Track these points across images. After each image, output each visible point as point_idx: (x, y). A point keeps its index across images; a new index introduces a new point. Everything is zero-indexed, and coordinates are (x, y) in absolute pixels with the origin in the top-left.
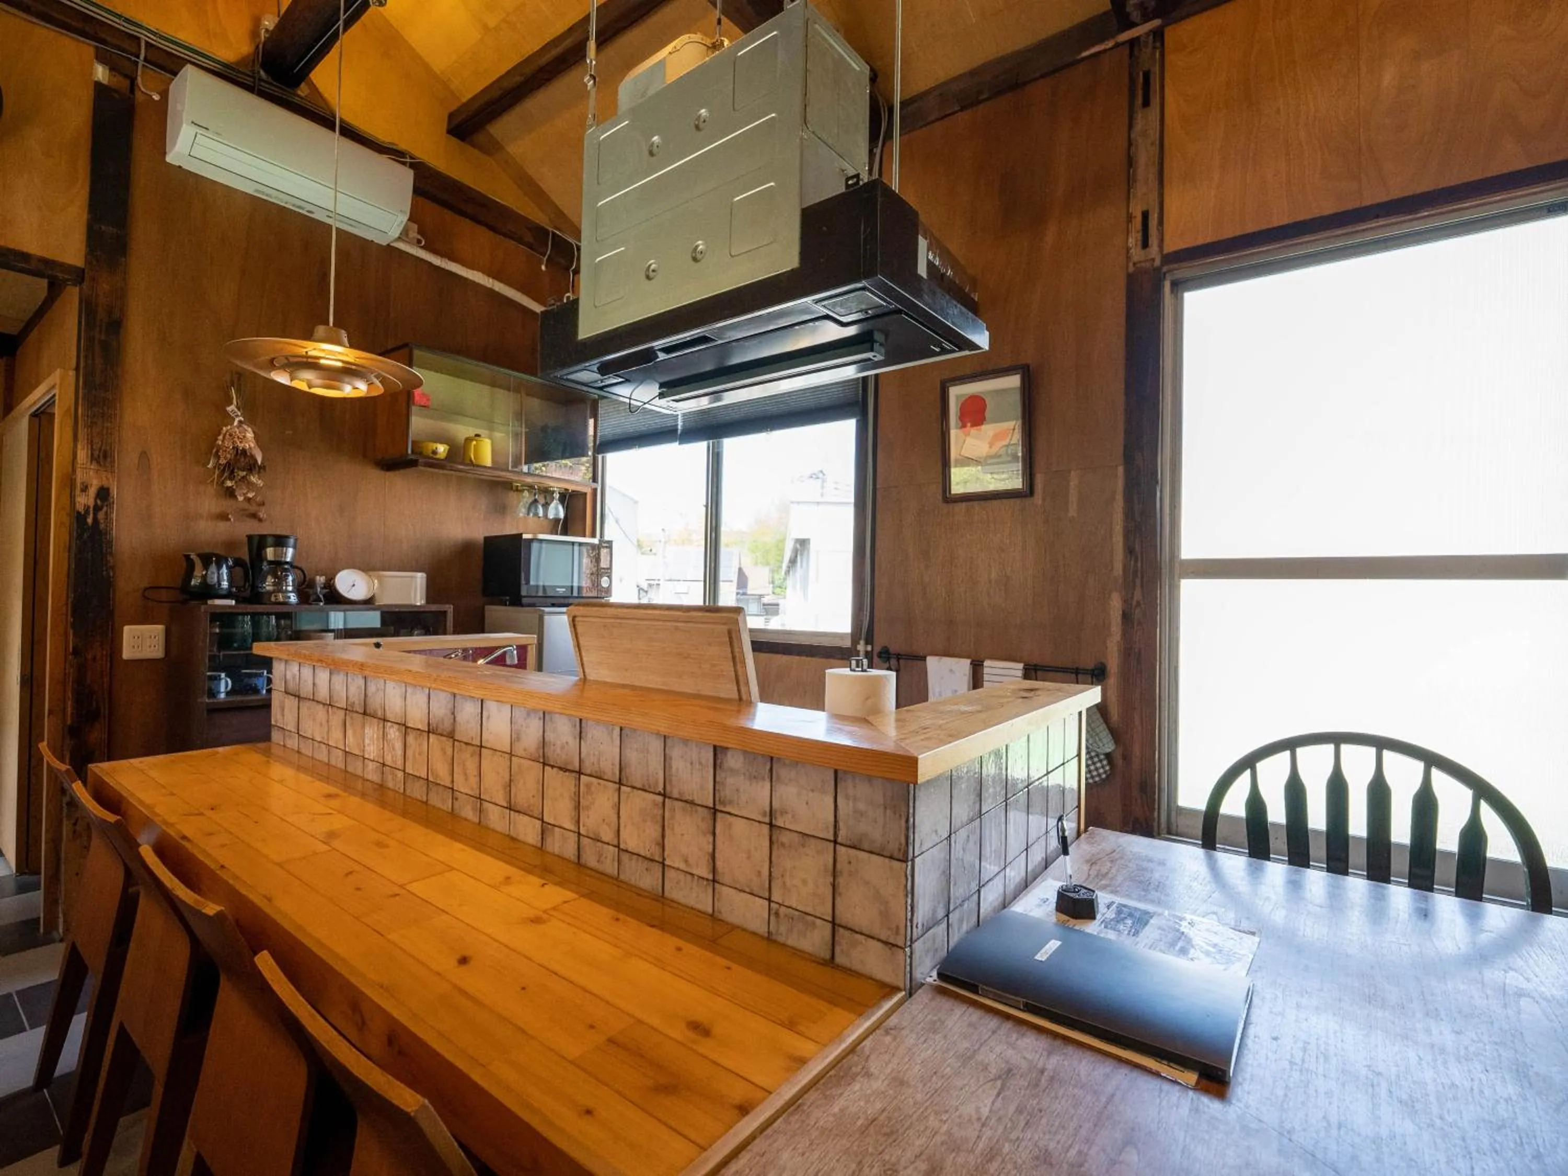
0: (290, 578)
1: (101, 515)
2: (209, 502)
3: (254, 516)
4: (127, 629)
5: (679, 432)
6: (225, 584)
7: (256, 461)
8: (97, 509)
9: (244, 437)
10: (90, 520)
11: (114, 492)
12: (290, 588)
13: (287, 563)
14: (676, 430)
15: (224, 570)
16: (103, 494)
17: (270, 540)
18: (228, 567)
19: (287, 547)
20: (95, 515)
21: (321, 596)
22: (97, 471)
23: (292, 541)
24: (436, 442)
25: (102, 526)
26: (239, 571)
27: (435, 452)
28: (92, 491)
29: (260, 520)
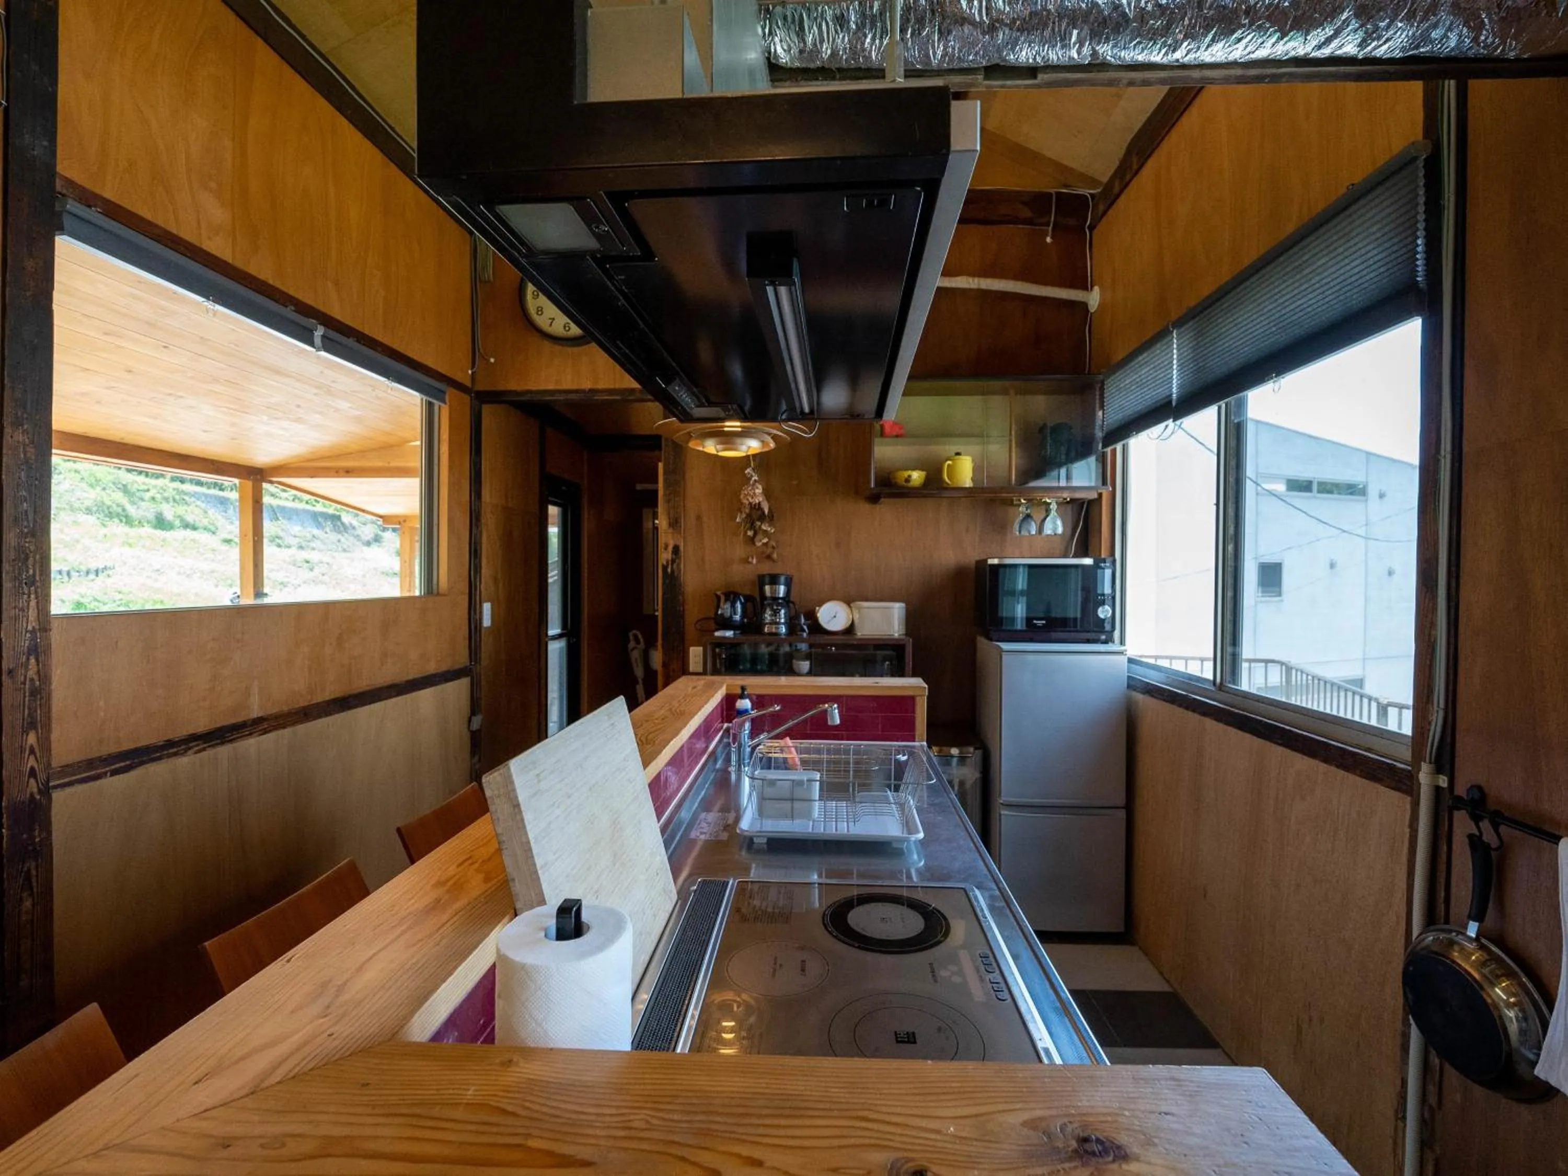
0: (783, 611)
1: (675, 566)
2: (740, 550)
3: (769, 557)
4: (691, 649)
5: (1174, 404)
6: (737, 617)
7: (763, 513)
8: (673, 561)
9: (754, 493)
10: (669, 570)
11: (682, 548)
12: (783, 621)
13: (779, 598)
14: (1170, 402)
15: (739, 606)
16: (676, 550)
17: (767, 579)
18: (741, 603)
19: (780, 584)
20: (672, 565)
21: (805, 627)
22: (673, 533)
23: (782, 579)
24: (907, 469)
25: (676, 574)
26: (749, 605)
27: (908, 480)
28: (670, 548)
29: (774, 561)
